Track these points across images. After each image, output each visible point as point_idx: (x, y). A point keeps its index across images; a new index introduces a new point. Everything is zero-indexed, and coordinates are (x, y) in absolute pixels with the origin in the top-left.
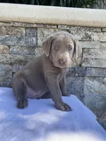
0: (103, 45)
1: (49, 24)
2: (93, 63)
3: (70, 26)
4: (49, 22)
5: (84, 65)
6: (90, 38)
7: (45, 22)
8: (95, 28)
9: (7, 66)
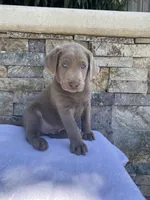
0: (137, 62)
1: (62, 35)
2: (124, 88)
3: (91, 36)
4: (61, 31)
5: (111, 90)
6: (119, 52)
7: (55, 31)
8: (126, 38)
9: (5, 94)
